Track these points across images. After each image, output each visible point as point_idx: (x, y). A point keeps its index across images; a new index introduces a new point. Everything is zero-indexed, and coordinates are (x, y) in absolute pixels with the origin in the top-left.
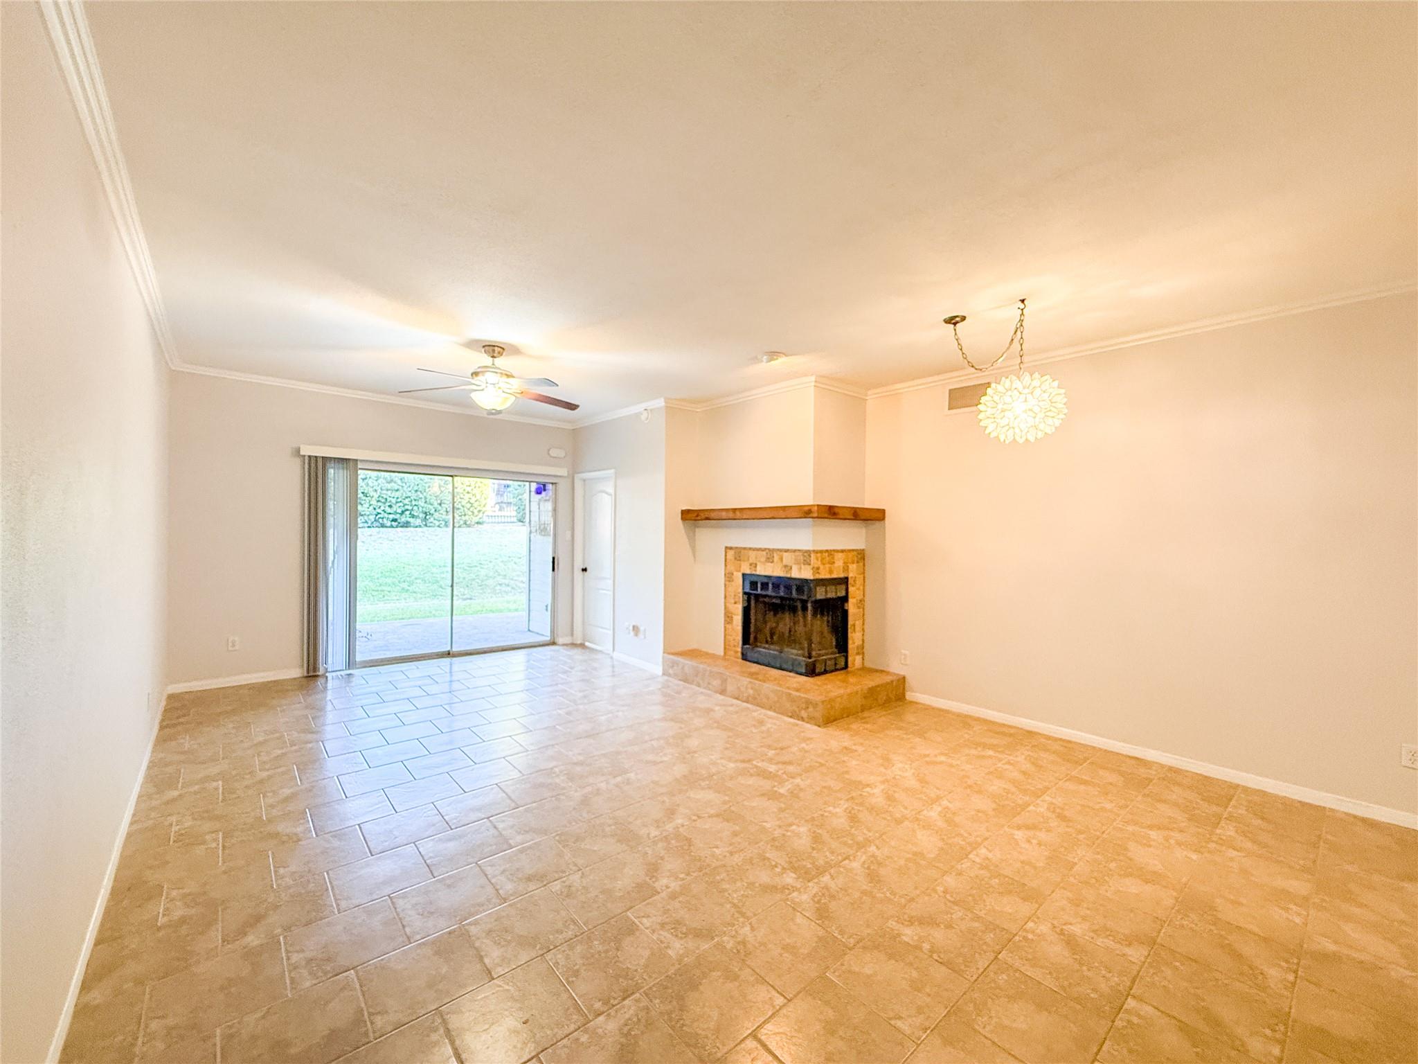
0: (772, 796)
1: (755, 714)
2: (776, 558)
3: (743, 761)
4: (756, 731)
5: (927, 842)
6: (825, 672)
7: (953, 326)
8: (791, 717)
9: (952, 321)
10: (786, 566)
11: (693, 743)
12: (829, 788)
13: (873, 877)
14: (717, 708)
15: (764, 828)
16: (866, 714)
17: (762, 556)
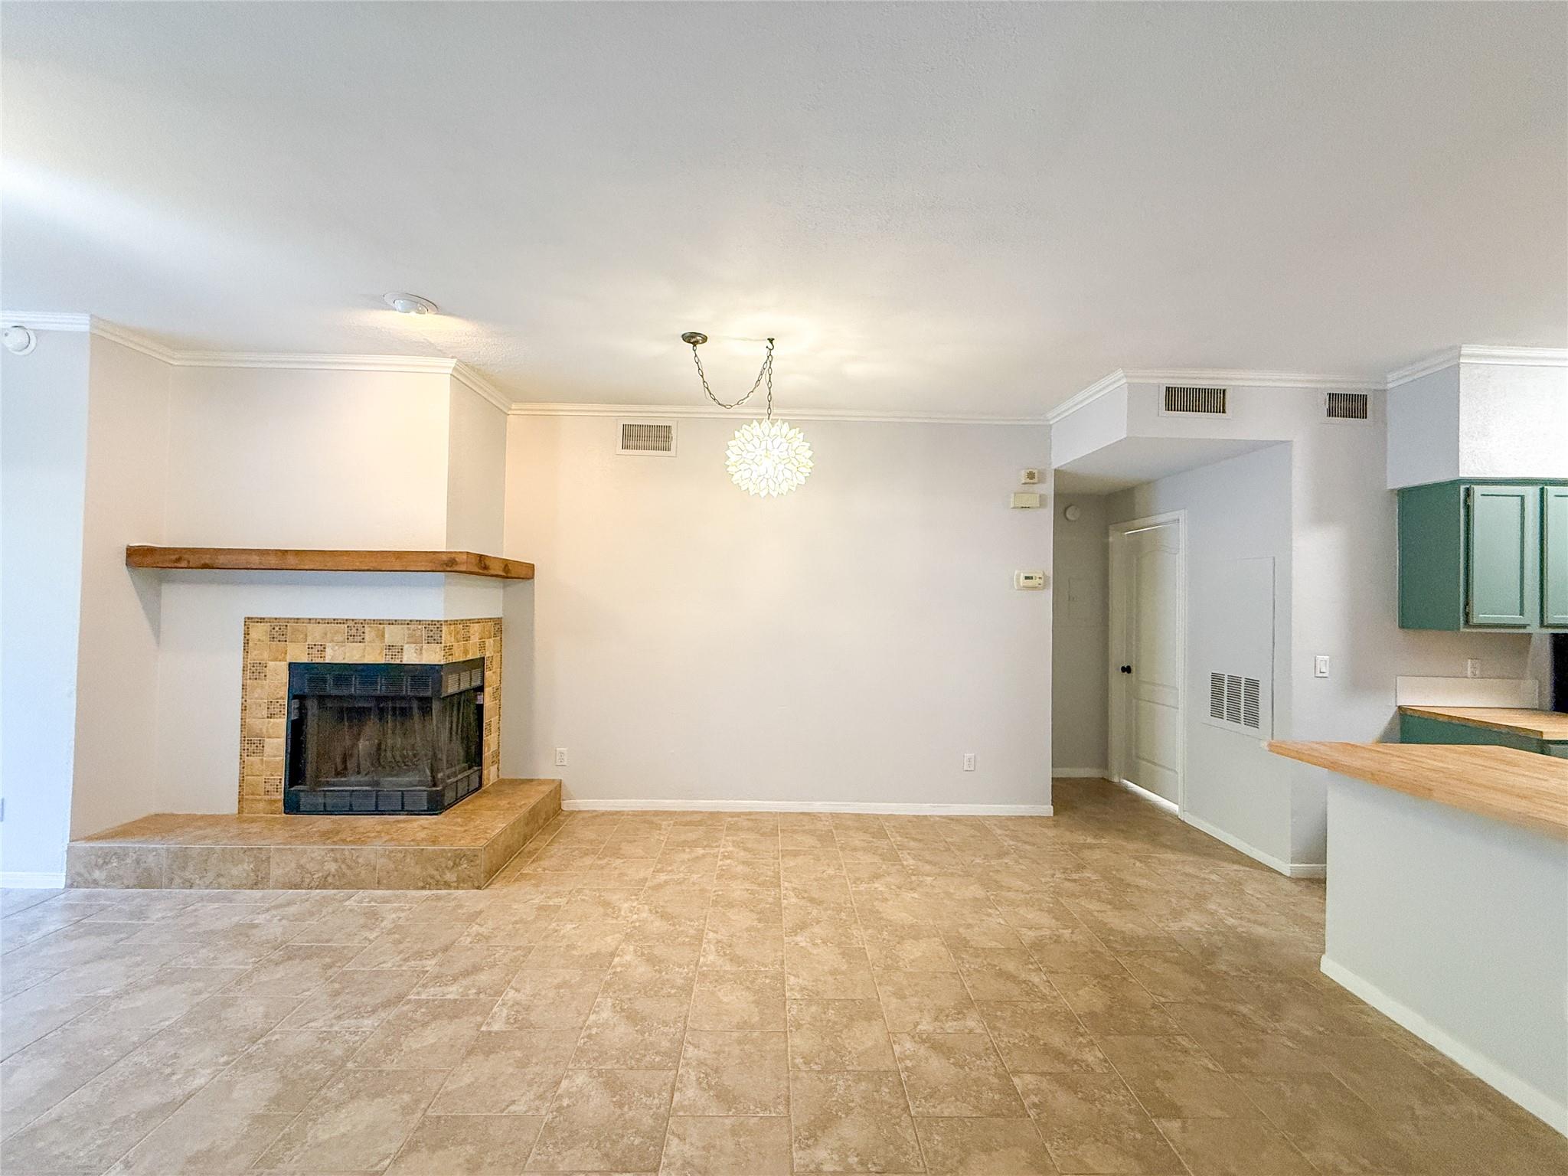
0: (486, 1045)
1: (350, 903)
2: (369, 634)
3: (387, 1004)
4: (375, 934)
5: (736, 1000)
6: (457, 800)
7: (692, 345)
8: (423, 888)
9: (692, 339)
10: (390, 647)
11: (250, 1011)
12: (565, 984)
13: (725, 1097)
14: (260, 919)
15: (517, 1117)
16: (530, 846)
17: (337, 632)
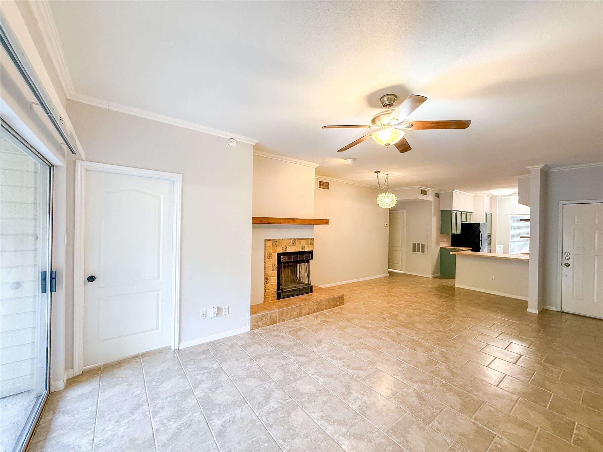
17: (290, 243)
